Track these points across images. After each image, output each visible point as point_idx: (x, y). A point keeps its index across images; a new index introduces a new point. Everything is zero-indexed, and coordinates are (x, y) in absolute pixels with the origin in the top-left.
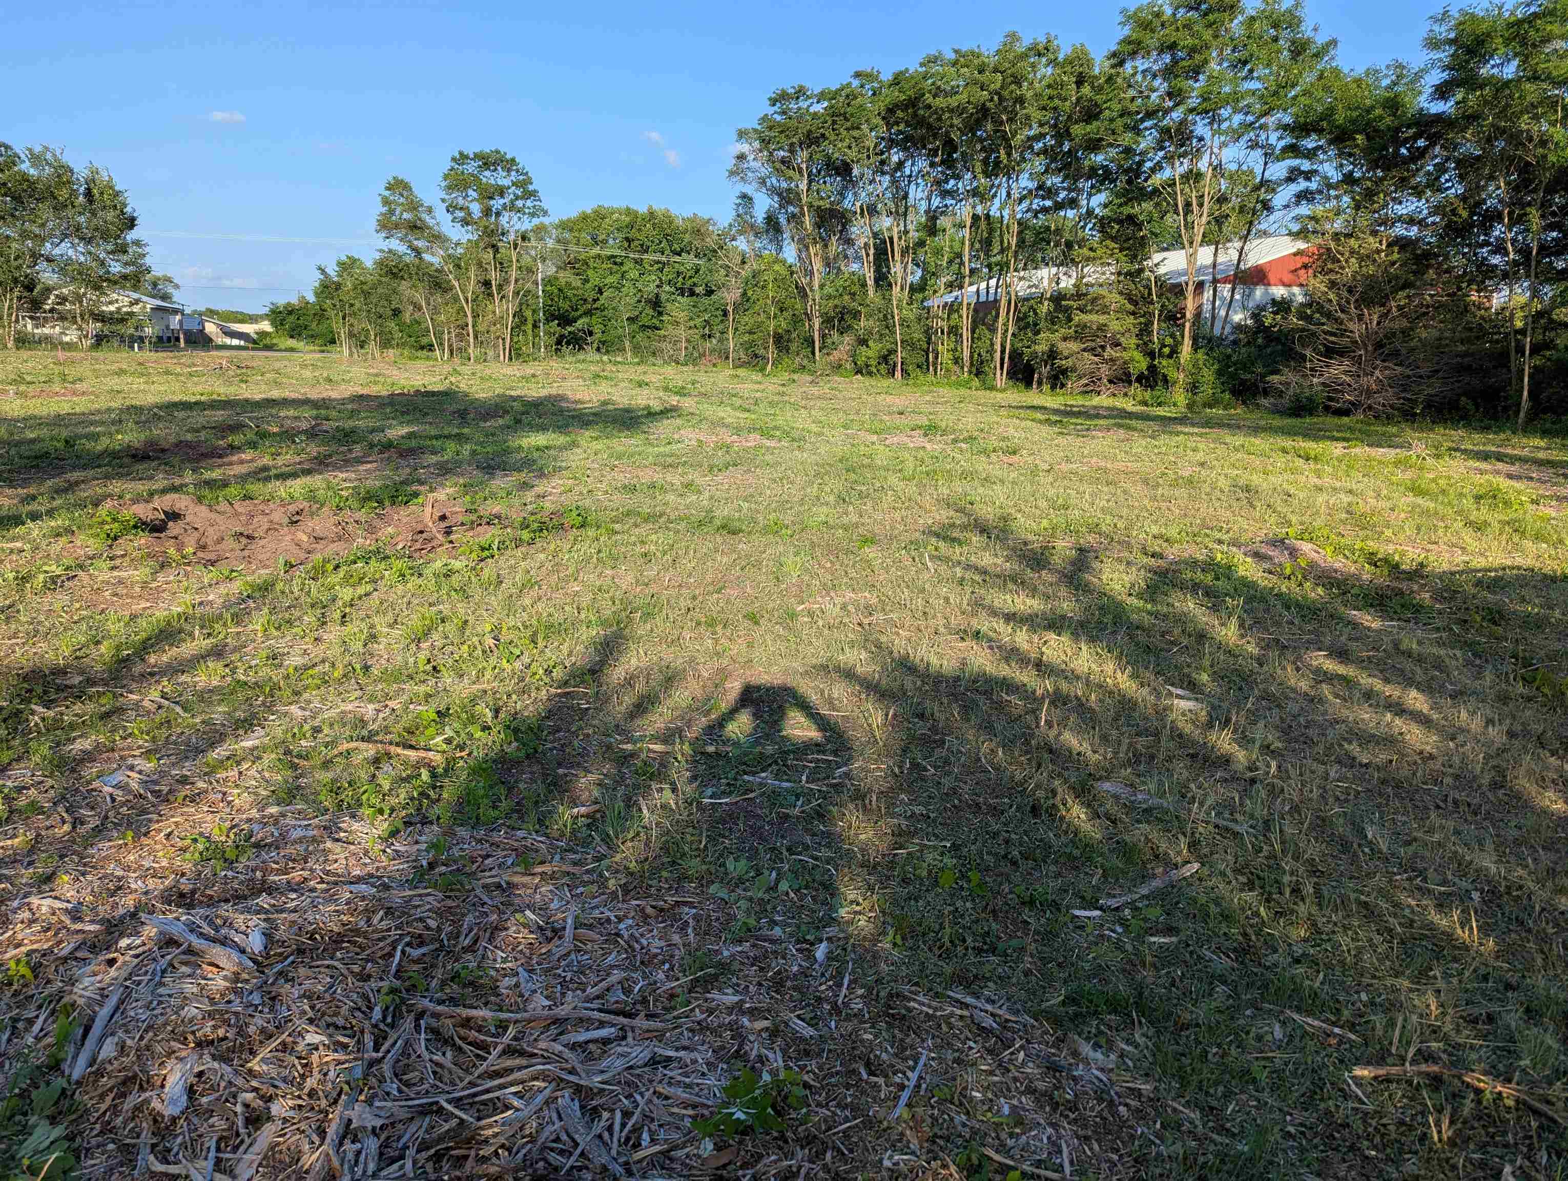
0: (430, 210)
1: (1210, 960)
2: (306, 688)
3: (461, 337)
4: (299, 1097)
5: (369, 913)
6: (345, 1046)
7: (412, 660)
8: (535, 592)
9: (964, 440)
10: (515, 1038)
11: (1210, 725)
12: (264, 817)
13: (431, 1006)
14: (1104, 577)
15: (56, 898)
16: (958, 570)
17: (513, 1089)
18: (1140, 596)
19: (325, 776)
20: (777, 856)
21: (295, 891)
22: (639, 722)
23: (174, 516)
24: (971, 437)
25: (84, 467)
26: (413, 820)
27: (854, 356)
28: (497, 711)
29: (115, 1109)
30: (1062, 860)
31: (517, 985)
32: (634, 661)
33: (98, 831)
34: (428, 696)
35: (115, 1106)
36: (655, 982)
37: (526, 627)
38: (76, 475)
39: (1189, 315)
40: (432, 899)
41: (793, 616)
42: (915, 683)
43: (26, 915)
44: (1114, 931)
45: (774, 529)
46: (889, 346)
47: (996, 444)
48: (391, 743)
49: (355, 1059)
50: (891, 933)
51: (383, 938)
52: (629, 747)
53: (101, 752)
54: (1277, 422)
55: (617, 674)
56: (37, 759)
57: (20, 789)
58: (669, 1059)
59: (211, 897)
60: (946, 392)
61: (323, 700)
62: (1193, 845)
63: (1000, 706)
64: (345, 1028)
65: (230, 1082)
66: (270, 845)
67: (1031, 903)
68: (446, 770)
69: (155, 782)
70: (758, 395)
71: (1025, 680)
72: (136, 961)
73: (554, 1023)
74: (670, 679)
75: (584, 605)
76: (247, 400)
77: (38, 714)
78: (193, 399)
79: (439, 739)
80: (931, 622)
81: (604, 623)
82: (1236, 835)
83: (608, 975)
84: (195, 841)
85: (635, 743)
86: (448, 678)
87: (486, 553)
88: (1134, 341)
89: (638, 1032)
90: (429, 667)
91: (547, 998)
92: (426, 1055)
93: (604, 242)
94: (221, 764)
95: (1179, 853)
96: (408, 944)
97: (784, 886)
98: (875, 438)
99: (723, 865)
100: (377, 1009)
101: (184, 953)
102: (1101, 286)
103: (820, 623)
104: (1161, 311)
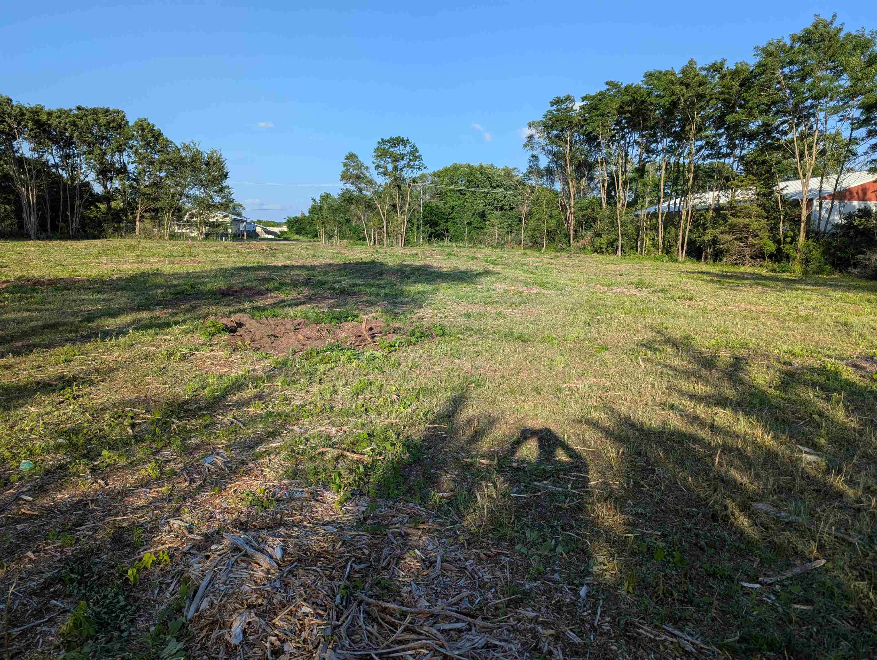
0: (367, 168)
1: (836, 624)
2: (302, 417)
3: (380, 233)
4: (298, 642)
5: (334, 542)
6: (321, 616)
7: (354, 405)
8: (418, 371)
9: (660, 291)
10: (410, 623)
11: (828, 471)
12: (281, 485)
13: (366, 598)
14: (752, 375)
15: (181, 520)
16: (659, 367)
17: (410, 652)
18: (777, 388)
19: (312, 465)
20: (555, 531)
21: (297, 526)
22: (473, 446)
23: (240, 325)
24: (664, 290)
25: (199, 299)
26: (355, 493)
27: (593, 243)
28: (398, 435)
29: (207, 637)
30: (733, 550)
31: (411, 592)
32: (471, 411)
33: (201, 486)
34: (363, 425)
35: (208, 635)
36: (487, 599)
37: (413, 389)
38: (195, 303)
39: (803, 218)
40: (366, 538)
41: (560, 391)
42: (635, 434)
43: (167, 528)
44: (770, 599)
45: (547, 340)
46: (614, 237)
47: (680, 294)
48: (344, 449)
49: (327, 624)
50: (626, 585)
51: (341, 558)
52: (469, 460)
53: (204, 445)
54: (863, 283)
55: (462, 417)
56: (174, 447)
57: (166, 462)
58: (496, 646)
59: (255, 526)
60: (648, 263)
61: (310, 424)
62: (821, 548)
63: (688, 451)
64: (321, 606)
65: (264, 630)
66: (284, 500)
67: (714, 575)
68: (372, 466)
69: (229, 462)
70: (538, 264)
71: (704, 436)
72: (220, 558)
73: (431, 616)
74: (491, 422)
75: (444, 379)
76: (275, 266)
77: (176, 424)
78: (250, 265)
79: (368, 449)
80: (643, 398)
81: (454, 389)
82: (850, 544)
83: (461, 591)
84: (248, 495)
85: (472, 458)
86: (373, 416)
87: (393, 349)
88: (767, 233)
89: (478, 627)
90: (363, 409)
91: (428, 601)
92: (364, 627)
93: (456, 183)
94: (261, 455)
95: (811, 552)
96: (354, 562)
97: (560, 549)
98: (606, 289)
99: (524, 533)
100: (338, 597)
101: (243, 556)
102: (746, 201)
103: (577, 395)
104: (785, 216)
